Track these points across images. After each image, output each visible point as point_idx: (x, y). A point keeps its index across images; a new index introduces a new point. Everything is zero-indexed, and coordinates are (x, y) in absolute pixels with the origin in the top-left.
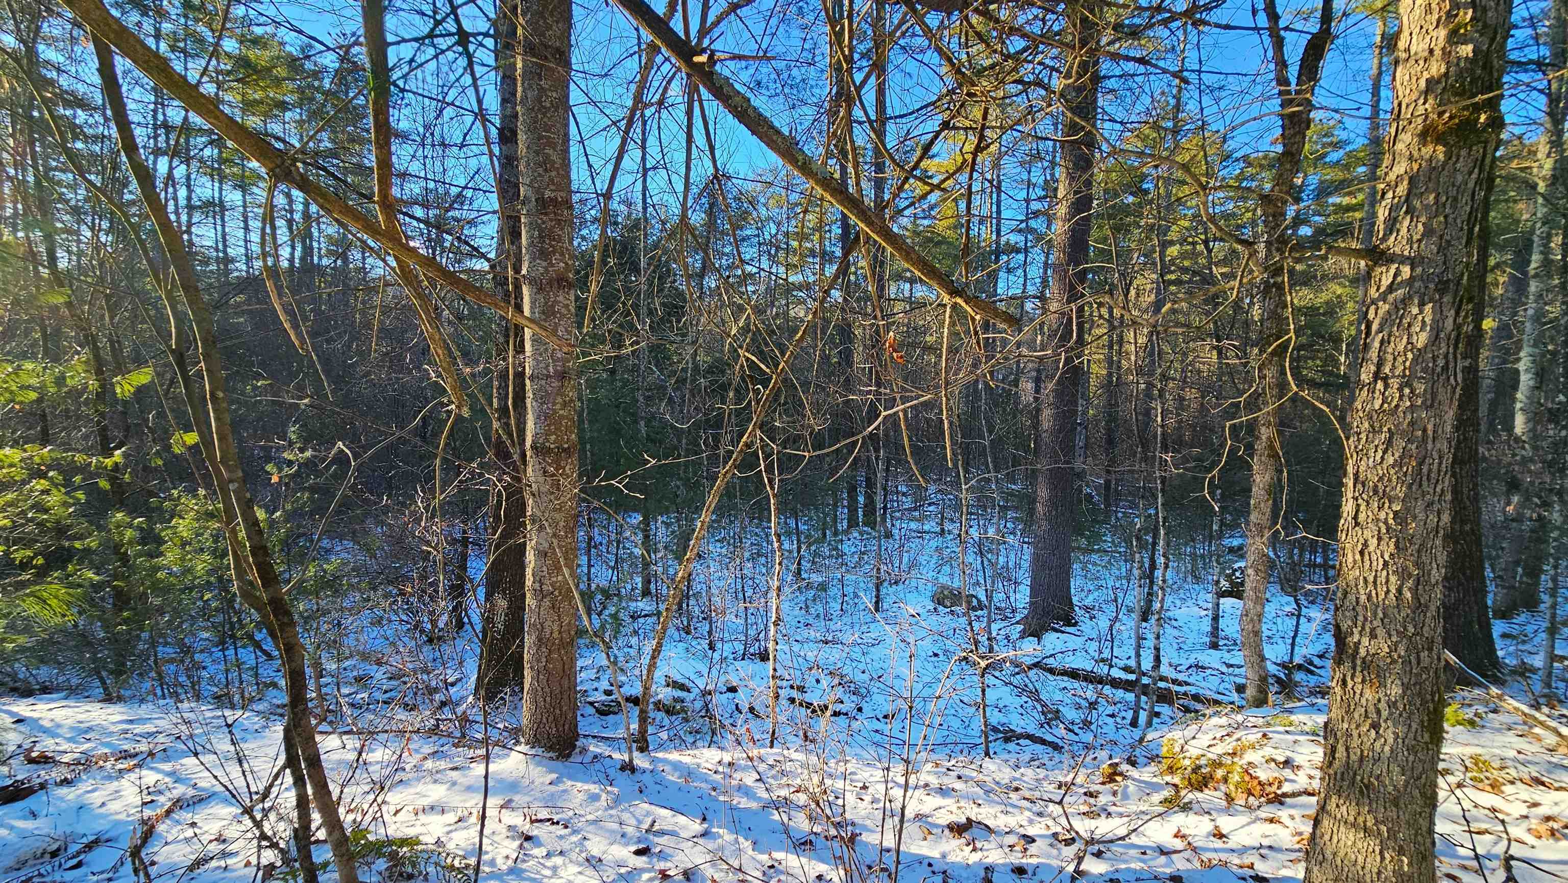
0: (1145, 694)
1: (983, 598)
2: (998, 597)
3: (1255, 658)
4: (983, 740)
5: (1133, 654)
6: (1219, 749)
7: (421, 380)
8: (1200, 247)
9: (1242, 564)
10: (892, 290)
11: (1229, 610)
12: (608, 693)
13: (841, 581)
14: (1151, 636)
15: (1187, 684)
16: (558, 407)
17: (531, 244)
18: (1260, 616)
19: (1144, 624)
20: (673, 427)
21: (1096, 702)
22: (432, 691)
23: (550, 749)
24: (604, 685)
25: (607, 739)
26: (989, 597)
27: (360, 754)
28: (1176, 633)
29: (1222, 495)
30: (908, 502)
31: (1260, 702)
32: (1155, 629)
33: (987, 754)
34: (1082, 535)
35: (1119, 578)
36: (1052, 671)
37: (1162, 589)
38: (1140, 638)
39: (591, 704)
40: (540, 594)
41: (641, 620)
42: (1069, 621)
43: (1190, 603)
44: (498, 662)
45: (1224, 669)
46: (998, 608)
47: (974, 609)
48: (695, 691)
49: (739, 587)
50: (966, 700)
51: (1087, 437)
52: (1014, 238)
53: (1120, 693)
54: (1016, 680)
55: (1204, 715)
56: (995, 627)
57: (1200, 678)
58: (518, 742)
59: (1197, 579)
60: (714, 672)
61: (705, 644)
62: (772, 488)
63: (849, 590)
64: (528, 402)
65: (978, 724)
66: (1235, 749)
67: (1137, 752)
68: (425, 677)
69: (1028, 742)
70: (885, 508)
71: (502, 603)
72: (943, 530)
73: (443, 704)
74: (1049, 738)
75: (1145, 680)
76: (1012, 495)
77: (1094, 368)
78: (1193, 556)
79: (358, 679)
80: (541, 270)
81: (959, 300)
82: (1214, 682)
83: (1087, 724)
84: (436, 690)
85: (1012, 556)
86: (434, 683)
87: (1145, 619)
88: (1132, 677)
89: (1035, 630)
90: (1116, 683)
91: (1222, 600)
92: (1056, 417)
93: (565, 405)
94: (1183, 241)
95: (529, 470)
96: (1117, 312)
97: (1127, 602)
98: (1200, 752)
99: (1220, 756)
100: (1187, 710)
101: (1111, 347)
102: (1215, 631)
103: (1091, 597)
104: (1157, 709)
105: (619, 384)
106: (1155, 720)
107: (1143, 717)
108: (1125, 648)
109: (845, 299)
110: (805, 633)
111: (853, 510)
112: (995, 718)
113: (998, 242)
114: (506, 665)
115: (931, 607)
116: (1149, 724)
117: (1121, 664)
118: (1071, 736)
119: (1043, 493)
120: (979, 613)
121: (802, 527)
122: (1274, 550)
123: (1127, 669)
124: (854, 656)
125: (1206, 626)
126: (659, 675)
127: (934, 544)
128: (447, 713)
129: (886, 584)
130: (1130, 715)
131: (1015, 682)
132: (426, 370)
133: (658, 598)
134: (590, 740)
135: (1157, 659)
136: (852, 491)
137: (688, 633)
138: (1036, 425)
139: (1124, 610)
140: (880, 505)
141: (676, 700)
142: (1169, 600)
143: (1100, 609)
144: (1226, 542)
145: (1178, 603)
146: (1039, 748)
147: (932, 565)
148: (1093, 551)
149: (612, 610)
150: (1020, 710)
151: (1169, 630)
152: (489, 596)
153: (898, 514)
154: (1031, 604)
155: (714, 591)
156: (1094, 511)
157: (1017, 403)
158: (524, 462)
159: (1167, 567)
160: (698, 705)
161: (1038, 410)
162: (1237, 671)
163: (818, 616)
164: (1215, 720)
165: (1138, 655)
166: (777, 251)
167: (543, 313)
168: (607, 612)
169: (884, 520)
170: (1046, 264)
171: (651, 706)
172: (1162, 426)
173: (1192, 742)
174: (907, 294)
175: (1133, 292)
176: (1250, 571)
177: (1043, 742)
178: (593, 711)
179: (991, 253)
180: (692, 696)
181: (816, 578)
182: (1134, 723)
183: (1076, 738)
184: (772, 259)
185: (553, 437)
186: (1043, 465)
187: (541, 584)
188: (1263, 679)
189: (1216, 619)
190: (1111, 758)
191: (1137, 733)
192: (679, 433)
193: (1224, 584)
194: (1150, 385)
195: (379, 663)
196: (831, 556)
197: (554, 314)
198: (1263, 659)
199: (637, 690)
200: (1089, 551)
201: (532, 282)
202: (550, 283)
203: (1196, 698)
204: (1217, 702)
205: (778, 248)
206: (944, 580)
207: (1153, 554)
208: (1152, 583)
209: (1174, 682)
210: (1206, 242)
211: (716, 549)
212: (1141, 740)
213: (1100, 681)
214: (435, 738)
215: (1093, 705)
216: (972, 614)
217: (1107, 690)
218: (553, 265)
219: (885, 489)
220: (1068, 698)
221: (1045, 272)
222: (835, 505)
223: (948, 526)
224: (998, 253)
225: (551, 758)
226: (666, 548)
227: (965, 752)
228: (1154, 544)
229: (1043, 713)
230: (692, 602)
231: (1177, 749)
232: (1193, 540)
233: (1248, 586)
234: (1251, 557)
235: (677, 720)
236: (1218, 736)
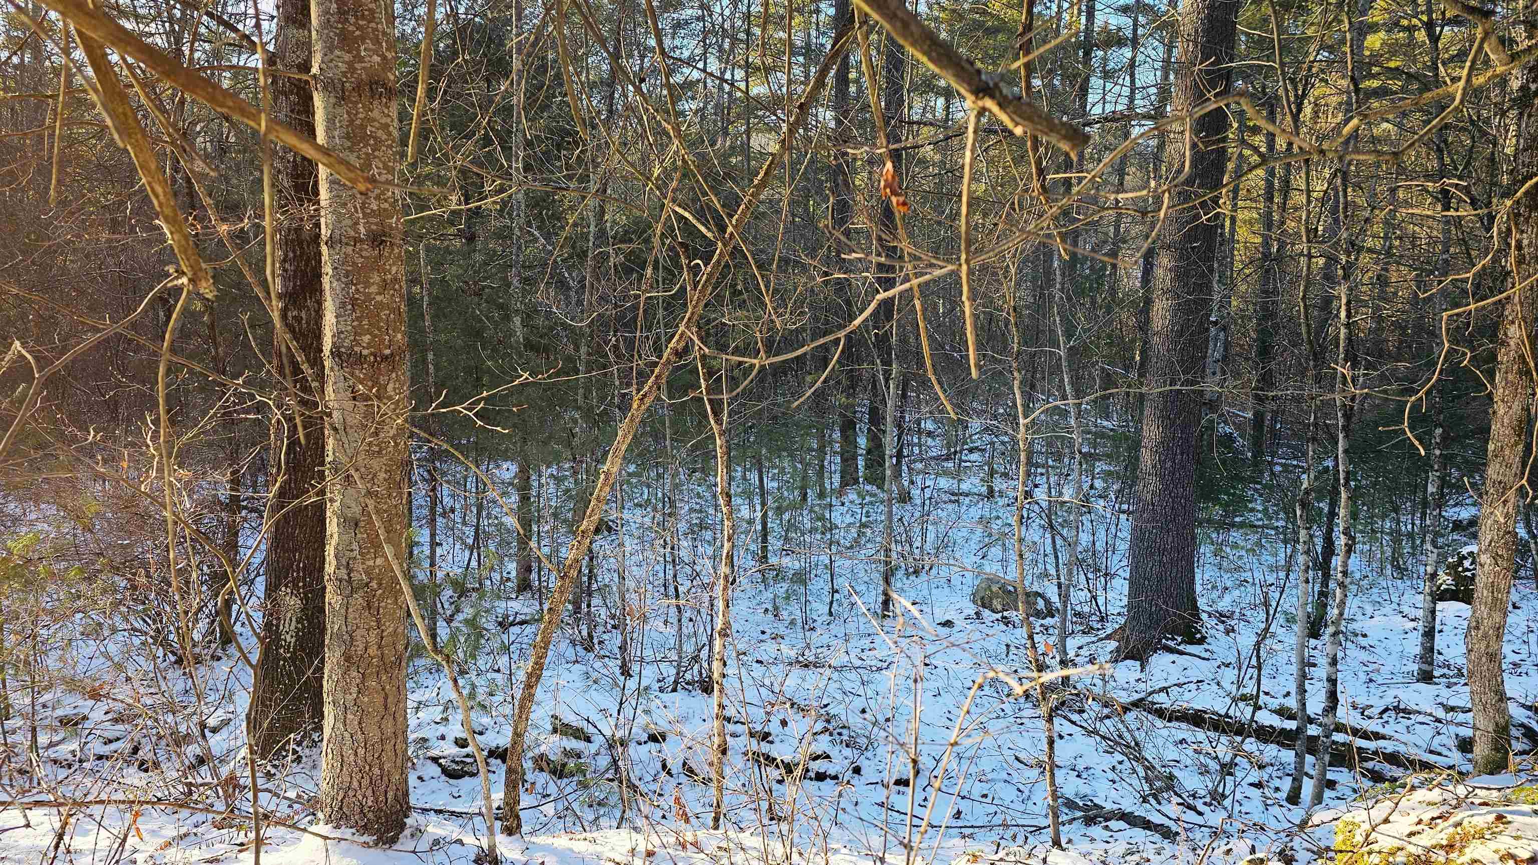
0: (1312, 752)
1: (1055, 599)
2: (1078, 597)
3: (1491, 698)
4: (1050, 821)
5: (1293, 689)
6: (1427, 839)
7: (148, 243)
8: (1421, 36)
9: (1474, 548)
10: (915, 108)
11: (1451, 621)
12: (461, 743)
13: (830, 567)
14: (1323, 661)
15: (1377, 736)
16: (373, 289)
17: (326, 24)
18: (1499, 631)
19: (1313, 642)
20: (565, 327)
21: (1233, 764)
22: (181, 740)
23: (365, 829)
24: (456, 730)
25: (459, 815)
26: (1065, 597)
27: (60, 837)
28: (1364, 656)
29: (1444, 437)
30: (935, 447)
31: (1496, 766)
32: (1329, 649)
33: (1057, 843)
34: (1217, 501)
35: (1274, 569)
36: (1160, 713)
37: (1342, 585)
38: (1306, 664)
39: (435, 760)
40: (348, 586)
41: (515, 630)
42: (1193, 636)
43: (1388, 609)
44: (286, 693)
45: (1440, 713)
46: (1078, 614)
47: (1038, 614)
48: (598, 740)
49: (670, 577)
50: (1022, 756)
51: (1227, 345)
52: (1116, 21)
53: (1271, 751)
54: (1108, 727)
55: (1404, 786)
56: (1072, 644)
57: (1401, 728)
58: (315, 821)
59: (1401, 571)
60: (628, 711)
61: (614, 666)
62: (719, 422)
63: (842, 583)
64: (326, 281)
65: (1042, 797)
66: (1452, 838)
67: (1296, 842)
68: (170, 718)
69: (1122, 824)
70: (899, 455)
71: (292, 602)
72: (991, 491)
73: (201, 761)
74: (1157, 819)
75: (1313, 730)
76: (1103, 435)
77: (1242, 233)
78: (1396, 536)
79: (65, 722)
80: (343, 67)
81: (989, 103)
82: (1423, 734)
83: (1217, 798)
84: (187, 738)
85: (1101, 534)
86: (183, 729)
87: (1314, 632)
88: (1291, 725)
89: (1135, 649)
90: (1264, 734)
91: (1440, 605)
92: (1176, 310)
93: (384, 286)
94: (1394, 25)
95: (329, 389)
96: (1281, 143)
97: (1285, 605)
98: (1397, 843)
99: (1429, 850)
100: (1377, 777)
101: (1270, 198)
102: (1428, 652)
103: (1228, 598)
104: (1330, 776)
105: (478, 257)
106: (1328, 793)
107: (1308, 788)
108: (1281, 679)
109: (839, 122)
110: (769, 649)
111: (848, 459)
112: (1070, 786)
113: (1089, 30)
114: (298, 699)
115: (971, 610)
116: (1318, 799)
117: (1275, 704)
118: (1191, 816)
119: (1151, 432)
120: (1049, 621)
121: (772, 485)
122: (1528, 525)
123: (1282, 712)
124: (848, 686)
125: (1414, 645)
126: (540, 715)
127: (975, 512)
128: (205, 774)
129: (900, 574)
130: (1286, 785)
131: (1103, 730)
132: (159, 228)
133: (541, 594)
134: (433, 816)
135: (1333, 697)
136: (848, 427)
137: (589, 649)
138: (1144, 326)
139: (1281, 619)
140: (890, 450)
141: (567, 753)
142: (1352, 605)
143: (1243, 618)
144: (1451, 513)
145: (1369, 609)
146: (1139, 835)
147: (974, 546)
148: (1233, 525)
149: (468, 612)
150: (1111, 775)
151: (1353, 651)
152: (271, 589)
153: (919, 466)
154: (1130, 606)
155: (630, 584)
156: (1237, 460)
157: (1113, 291)
158: (321, 377)
159: (1349, 550)
160: (604, 761)
161: (1148, 302)
162: (1461, 717)
163: (793, 622)
164: (1421, 794)
165: (1302, 691)
166: (732, 45)
167: (348, 137)
168: (460, 617)
169: (898, 475)
170: (1167, 62)
171: (528, 765)
172: (1348, 326)
173: (1383, 828)
174: (940, 113)
175: (1308, 110)
176: (1485, 558)
177: (1147, 825)
178: (436, 770)
179: (1079, 45)
180: (593, 748)
181: (790, 563)
182: (1294, 798)
183: (1199, 820)
184: (724, 57)
185: (367, 338)
186: (1154, 388)
187: (350, 570)
188: (1502, 731)
189: (1429, 634)
190: (1253, 850)
191: (1297, 814)
192: (575, 336)
193: (1445, 580)
194: (1332, 260)
195: (96, 696)
196: (813, 530)
197: (364, 138)
198: (1502, 697)
199: (503, 739)
200: (1225, 525)
201: (329, 86)
202: (358, 88)
203: (1393, 759)
204: (1426, 766)
205: (735, 40)
206: (992, 568)
207: (1330, 531)
208: (1327, 576)
209: (1355, 732)
210: (1430, 26)
211: (635, 517)
212: (1303, 825)
213: (1241, 730)
214: (184, 813)
215: (1227, 769)
216: (1037, 623)
217: (1251, 745)
218: (361, 60)
219: (899, 426)
220: (1187, 756)
221: (1166, 77)
222: (821, 450)
223: (999, 484)
224: (1088, 46)
225: (366, 845)
226: (555, 515)
227: (1020, 840)
228: (1332, 514)
229: (1147, 779)
230: (596, 601)
231: (1359, 838)
232: (1396, 510)
233: (1481, 581)
234: (1487, 534)
235: (568, 786)
236: (1426, 817)
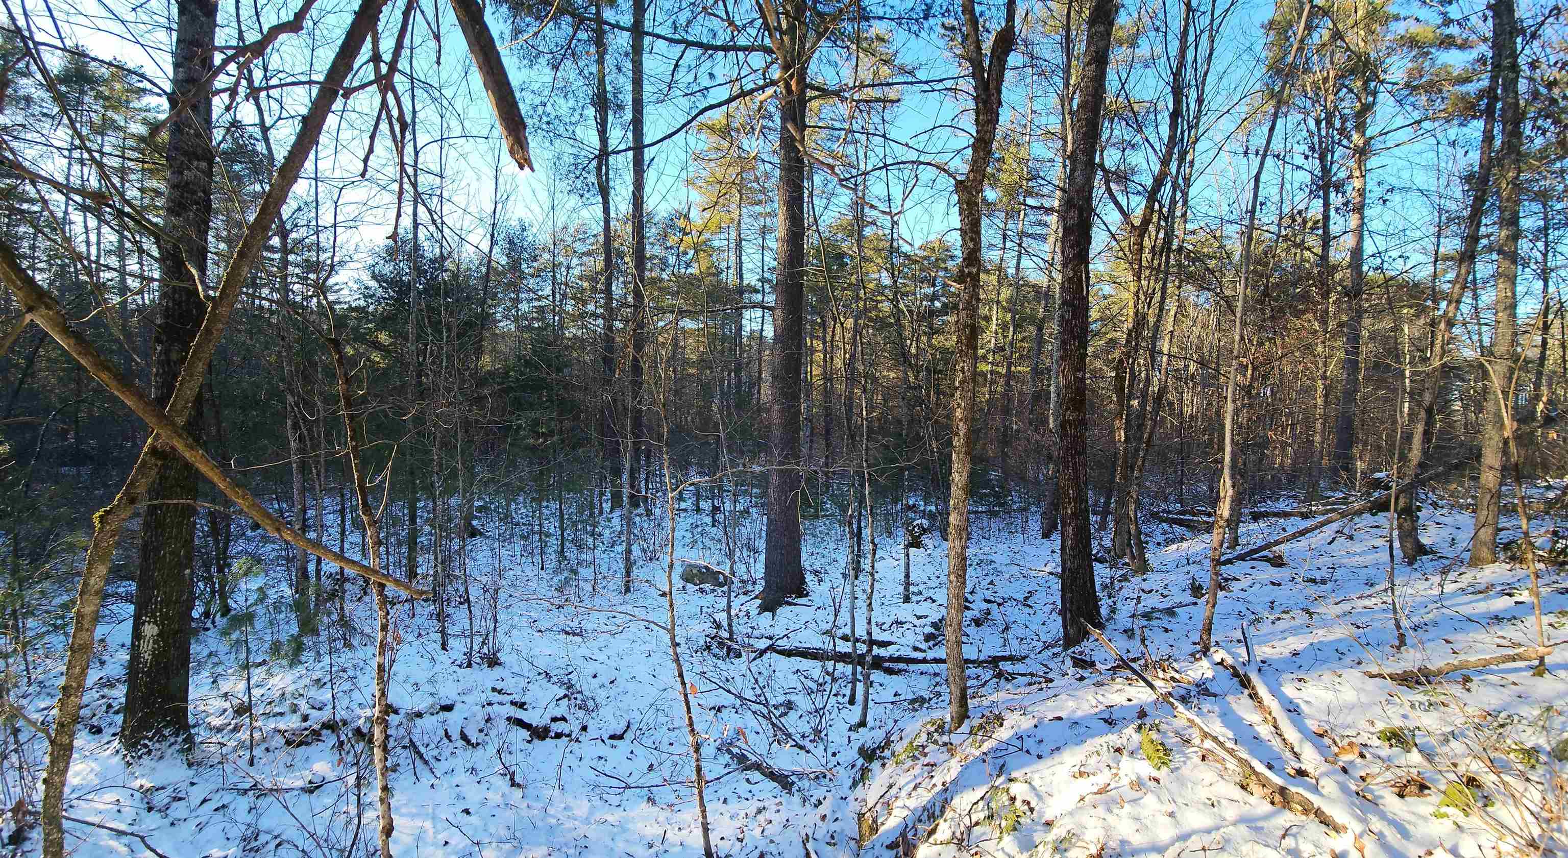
0: (860, 664)
5: (849, 619)
15: (890, 644)
36: (784, 652)
42: (801, 592)
53: (841, 668)
57: (900, 635)
75: (860, 648)
82: (909, 638)
88: (849, 647)
89: (769, 606)
90: (837, 657)
91: (910, 552)
104: (870, 678)
107: (860, 690)
115: (680, 584)
123: (845, 639)
130: (849, 691)
143: (826, 572)
154: (768, 574)
165: (853, 619)
182: (853, 699)
200: (813, 518)
206: (693, 558)
209: (882, 644)
213: (827, 656)
217: (832, 666)
